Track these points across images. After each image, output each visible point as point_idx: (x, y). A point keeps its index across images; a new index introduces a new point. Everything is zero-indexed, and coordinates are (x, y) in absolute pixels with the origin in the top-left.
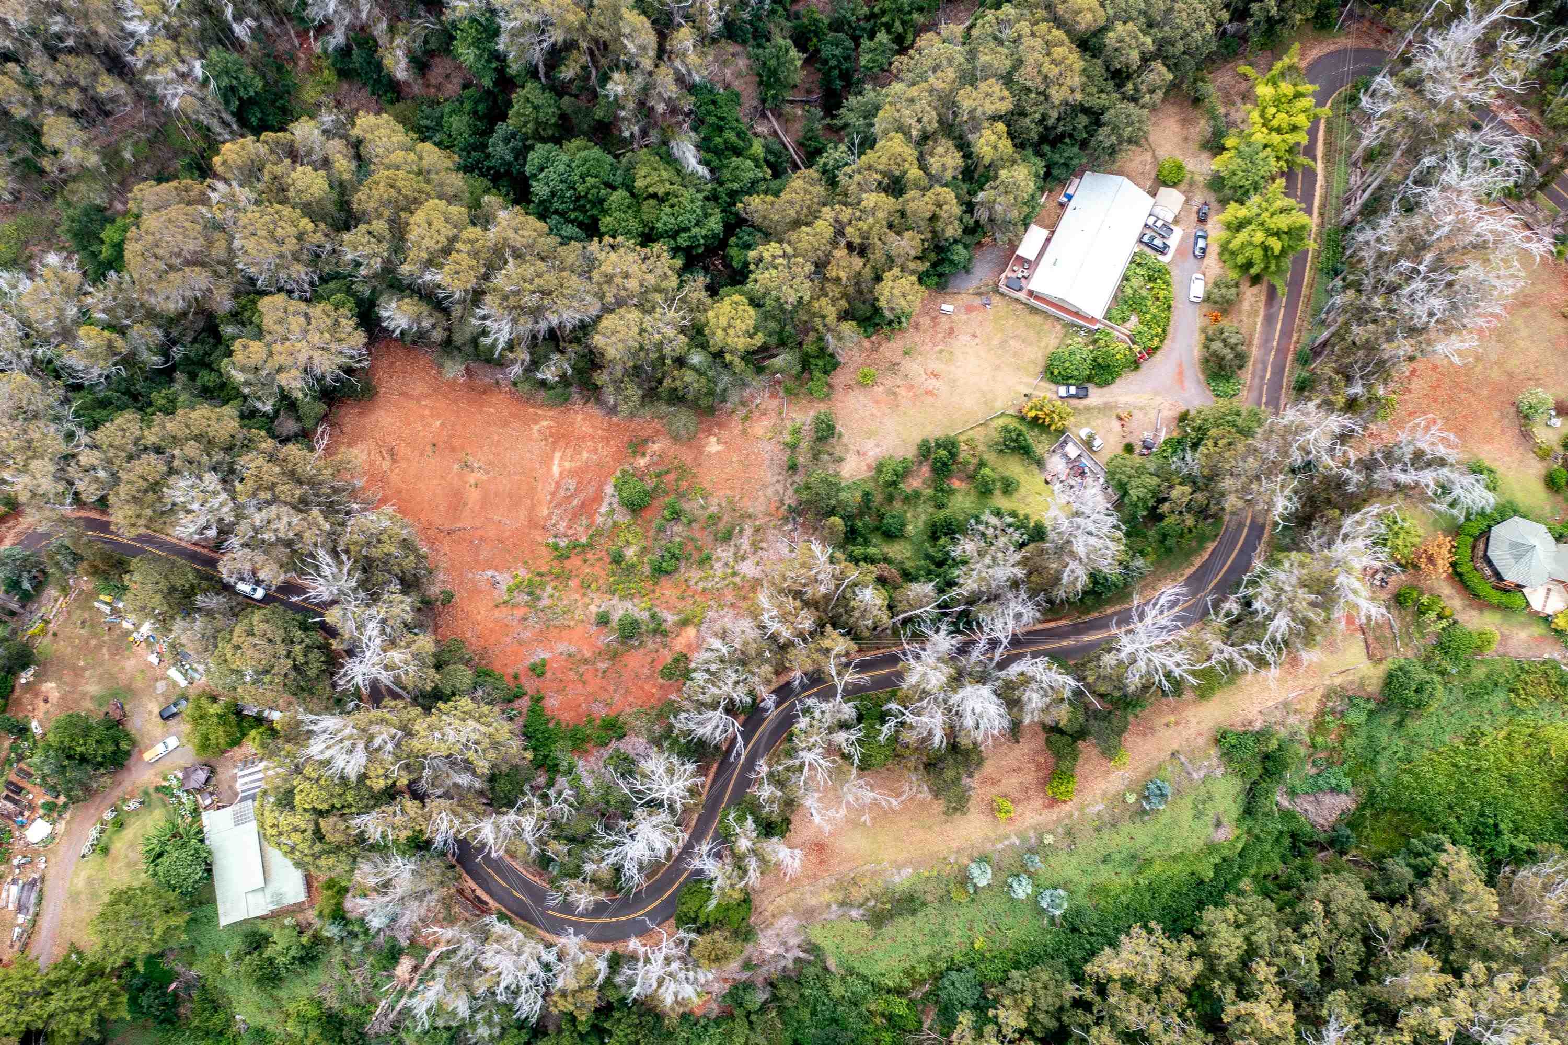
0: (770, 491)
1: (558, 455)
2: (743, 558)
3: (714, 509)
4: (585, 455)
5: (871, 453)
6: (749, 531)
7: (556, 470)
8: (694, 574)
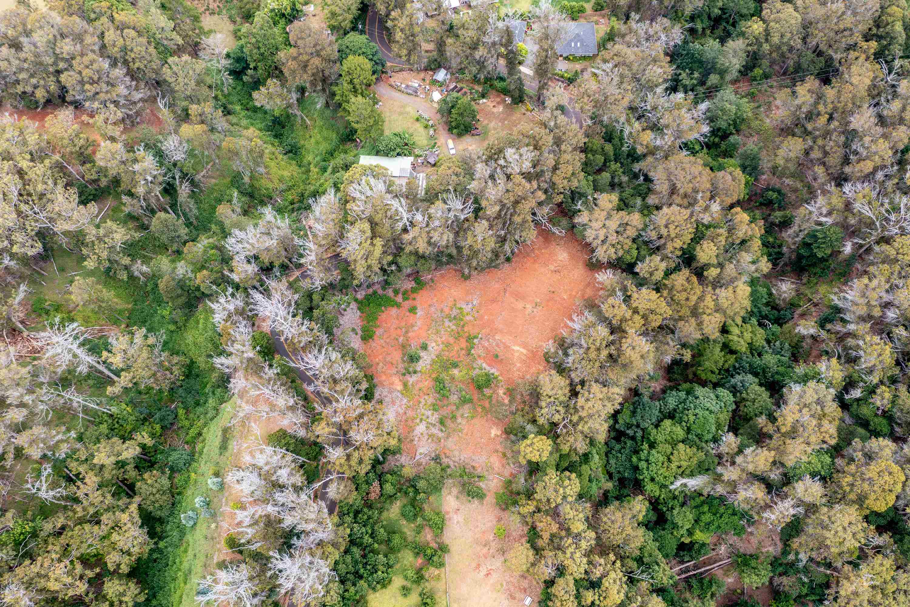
0: (456, 453)
1: (525, 351)
2: (427, 428)
3: (459, 420)
4: (518, 365)
5: (455, 516)
6: (441, 435)
7: (516, 348)
8: (430, 400)
